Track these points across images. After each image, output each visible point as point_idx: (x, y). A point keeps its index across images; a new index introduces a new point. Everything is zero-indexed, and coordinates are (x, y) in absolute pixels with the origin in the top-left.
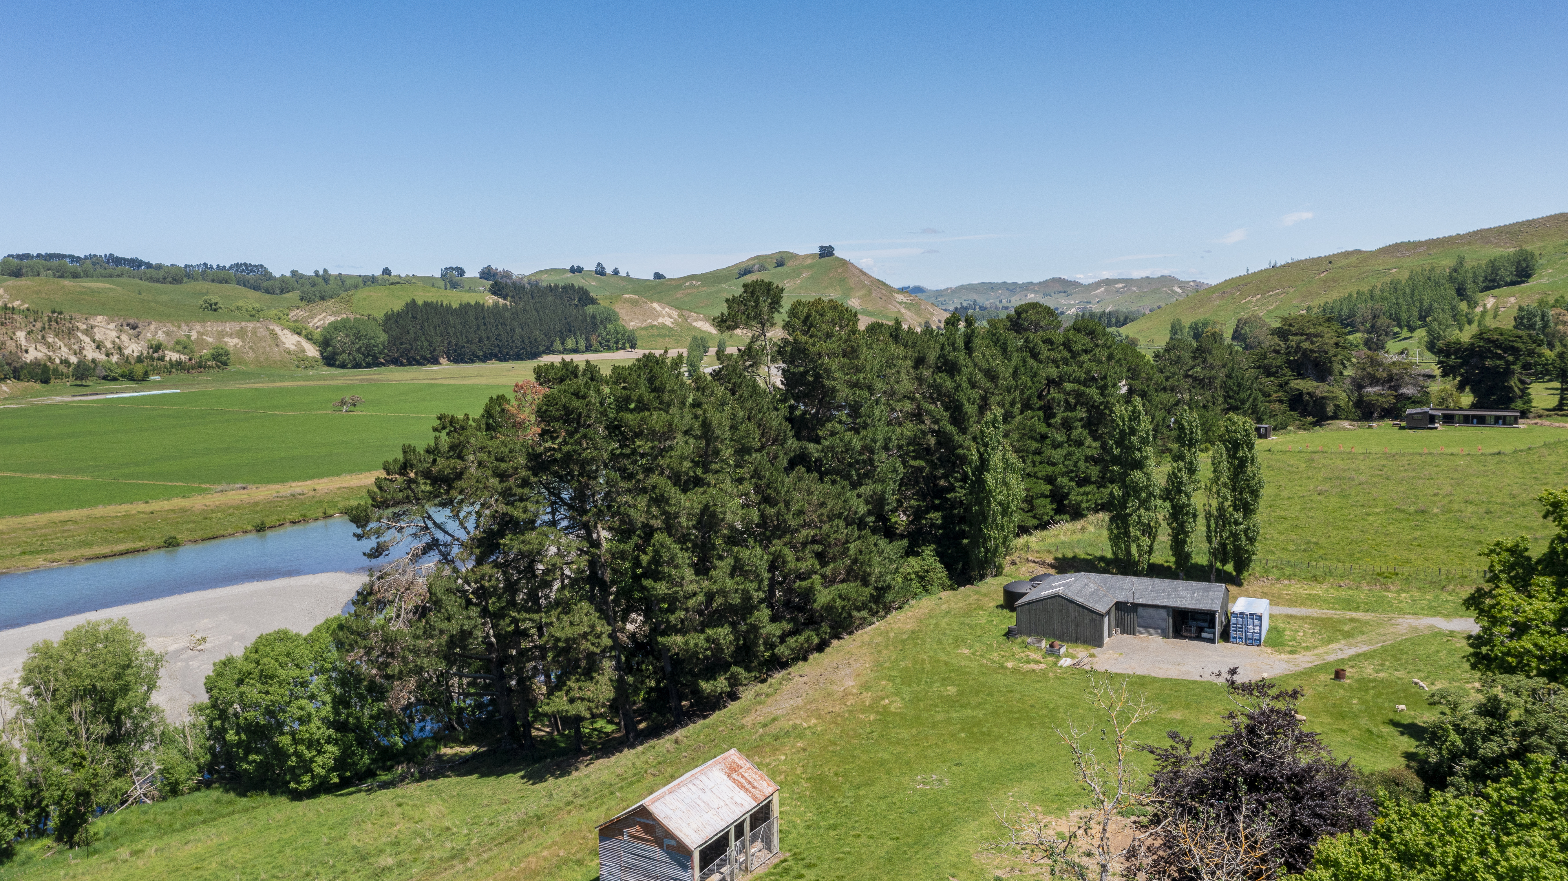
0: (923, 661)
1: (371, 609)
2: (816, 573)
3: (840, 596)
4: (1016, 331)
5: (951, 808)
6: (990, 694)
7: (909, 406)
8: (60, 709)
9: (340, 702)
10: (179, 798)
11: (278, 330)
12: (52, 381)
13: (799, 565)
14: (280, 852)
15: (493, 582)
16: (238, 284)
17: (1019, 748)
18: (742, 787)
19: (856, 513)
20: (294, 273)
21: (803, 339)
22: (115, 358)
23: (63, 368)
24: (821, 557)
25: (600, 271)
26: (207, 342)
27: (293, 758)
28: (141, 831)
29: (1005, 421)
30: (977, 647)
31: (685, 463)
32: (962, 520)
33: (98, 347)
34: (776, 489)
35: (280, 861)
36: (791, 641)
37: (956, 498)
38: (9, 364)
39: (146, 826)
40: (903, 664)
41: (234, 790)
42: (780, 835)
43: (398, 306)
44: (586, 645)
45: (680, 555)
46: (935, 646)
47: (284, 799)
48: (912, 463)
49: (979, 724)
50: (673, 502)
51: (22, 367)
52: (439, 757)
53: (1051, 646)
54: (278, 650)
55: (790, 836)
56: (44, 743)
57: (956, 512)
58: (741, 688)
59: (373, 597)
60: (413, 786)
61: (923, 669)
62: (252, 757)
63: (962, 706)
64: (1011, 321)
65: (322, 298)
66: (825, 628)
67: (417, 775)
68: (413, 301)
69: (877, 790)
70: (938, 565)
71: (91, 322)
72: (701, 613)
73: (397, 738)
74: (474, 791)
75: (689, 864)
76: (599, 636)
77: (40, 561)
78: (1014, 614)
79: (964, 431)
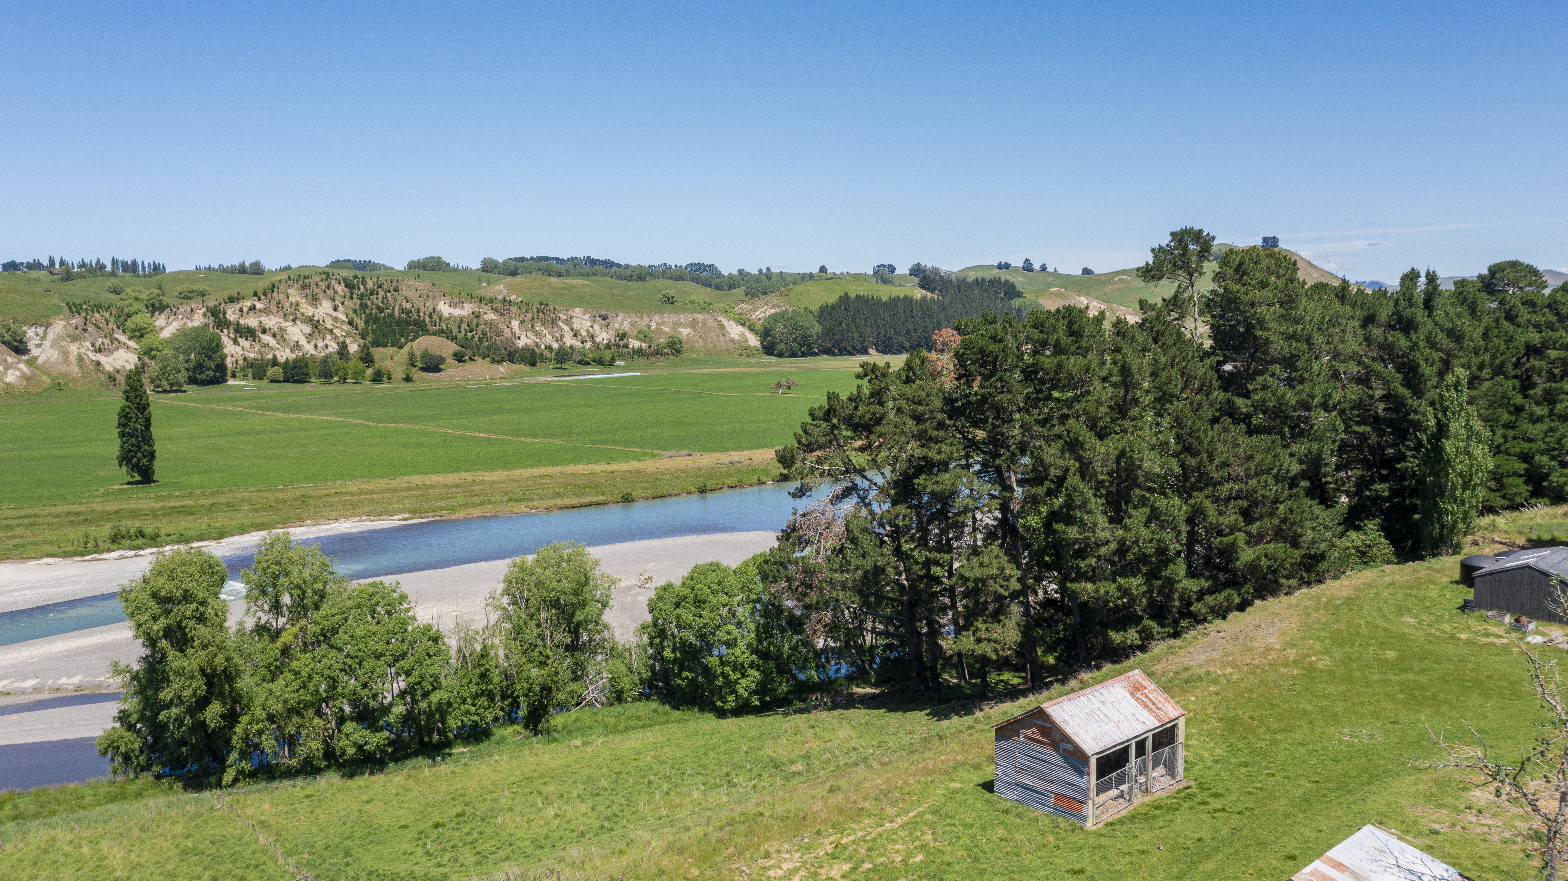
0: (1359, 625)
1: (793, 544)
2: (1239, 530)
3: (1266, 556)
4: (1489, 293)
5: (1382, 762)
6: (1438, 661)
7: (1354, 368)
8: (532, 617)
9: (764, 632)
10: (623, 705)
11: (724, 321)
12: (538, 364)
13: (1221, 519)
14: (705, 754)
15: (907, 522)
16: (693, 281)
17: (1469, 715)
18: (1146, 706)
19: (1288, 471)
20: (741, 271)
21: (1235, 287)
22: (588, 345)
23: (547, 353)
24: (1247, 515)
25: (1028, 267)
26: (664, 332)
27: (721, 678)
28: (591, 728)
29: (1471, 385)
30: (1425, 616)
31: (1101, 409)
32: (1414, 492)
33: (575, 335)
34: (1198, 438)
35: (705, 761)
36: (1209, 599)
37: (1407, 468)
38: (505, 349)
39: (596, 725)
40: (1335, 627)
41: (669, 704)
42: (1184, 765)
43: (832, 299)
44: (993, 586)
45: (1093, 500)
46: (1374, 613)
47: (711, 716)
48: (1356, 428)
49: (1422, 687)
50: (1087, 446)
51: (515, 351)
52: (852, 695)
53: (1517, 621)
54: (710, 579)
55: (1196, 767)
56: (517, 642)
57: (1406, 483)
58: (1153, 643)
59: (796, 534)
60: (825, 714)
61: (1358, 633)
62: (686, 674)
63: (1402, 670)
64: (1483, 282)
65: (765, 293)
66: (1249, 588)
67: (829, 704)
68: (846, 294)
69: (1296, 737)
70: (1383, 540)
71: (571, 313)
72: (1113, 564)
73: (813, 672)
74: (882, 722)
75: (1086, 770)
76: (1007, 579)
77: (522, 508)
78: (1472, 590)
79: (1418, 393)
